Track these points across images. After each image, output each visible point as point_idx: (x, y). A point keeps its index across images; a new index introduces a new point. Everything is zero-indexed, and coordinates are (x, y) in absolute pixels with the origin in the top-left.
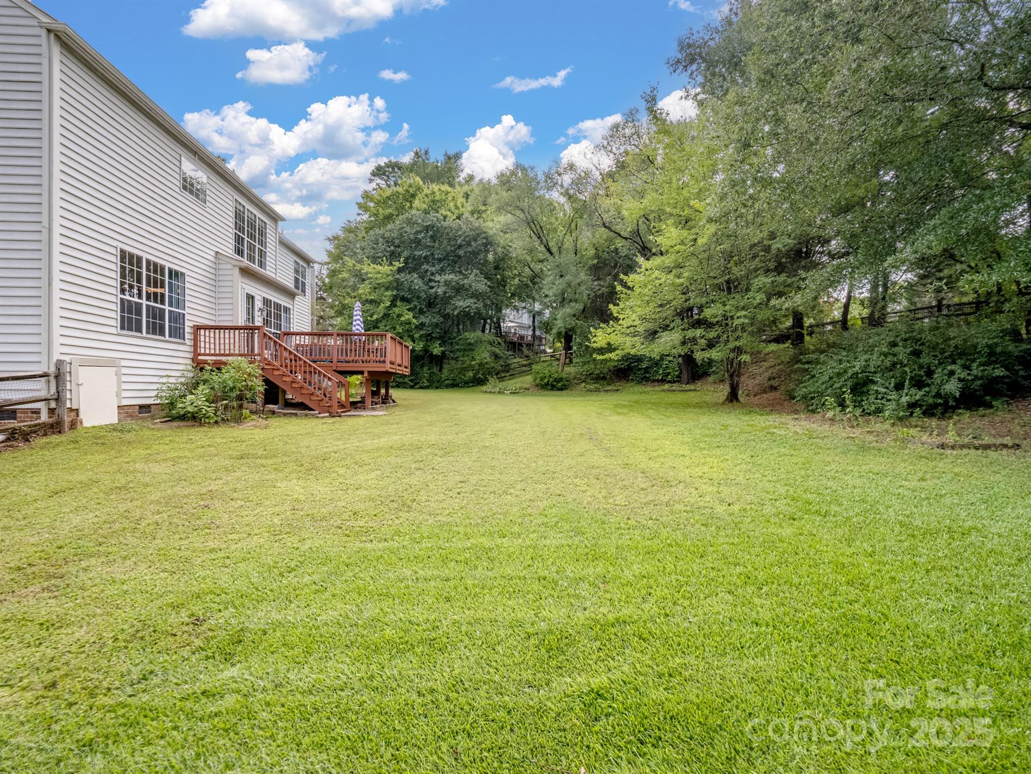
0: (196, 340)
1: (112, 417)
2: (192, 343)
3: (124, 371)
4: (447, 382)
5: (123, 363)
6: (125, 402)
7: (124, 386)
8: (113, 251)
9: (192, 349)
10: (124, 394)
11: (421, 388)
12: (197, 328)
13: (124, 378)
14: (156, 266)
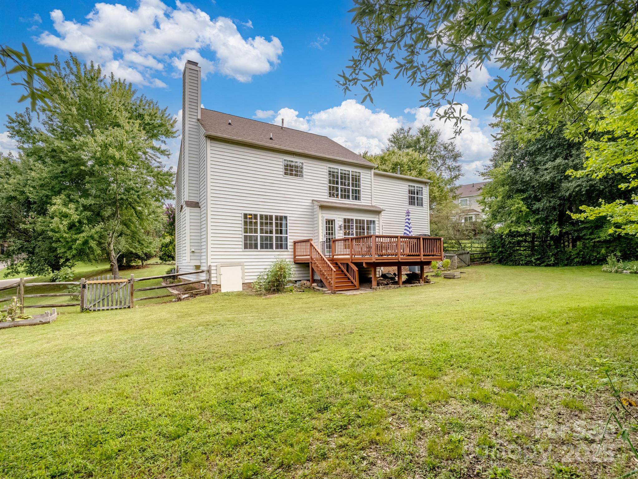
0: (295, 249)
1: (239, 288)
2: (292, 250)
3: (246, 267)
4: (576, 260)
5: (245, 264)
6: (246, 281)
7: (246, 274)
8: (240, 215)
9: (293, 254)
10: (246, 278)
11: (548, 265)
12: (295, 243)
13: (246, 271)
14: (266, 217)
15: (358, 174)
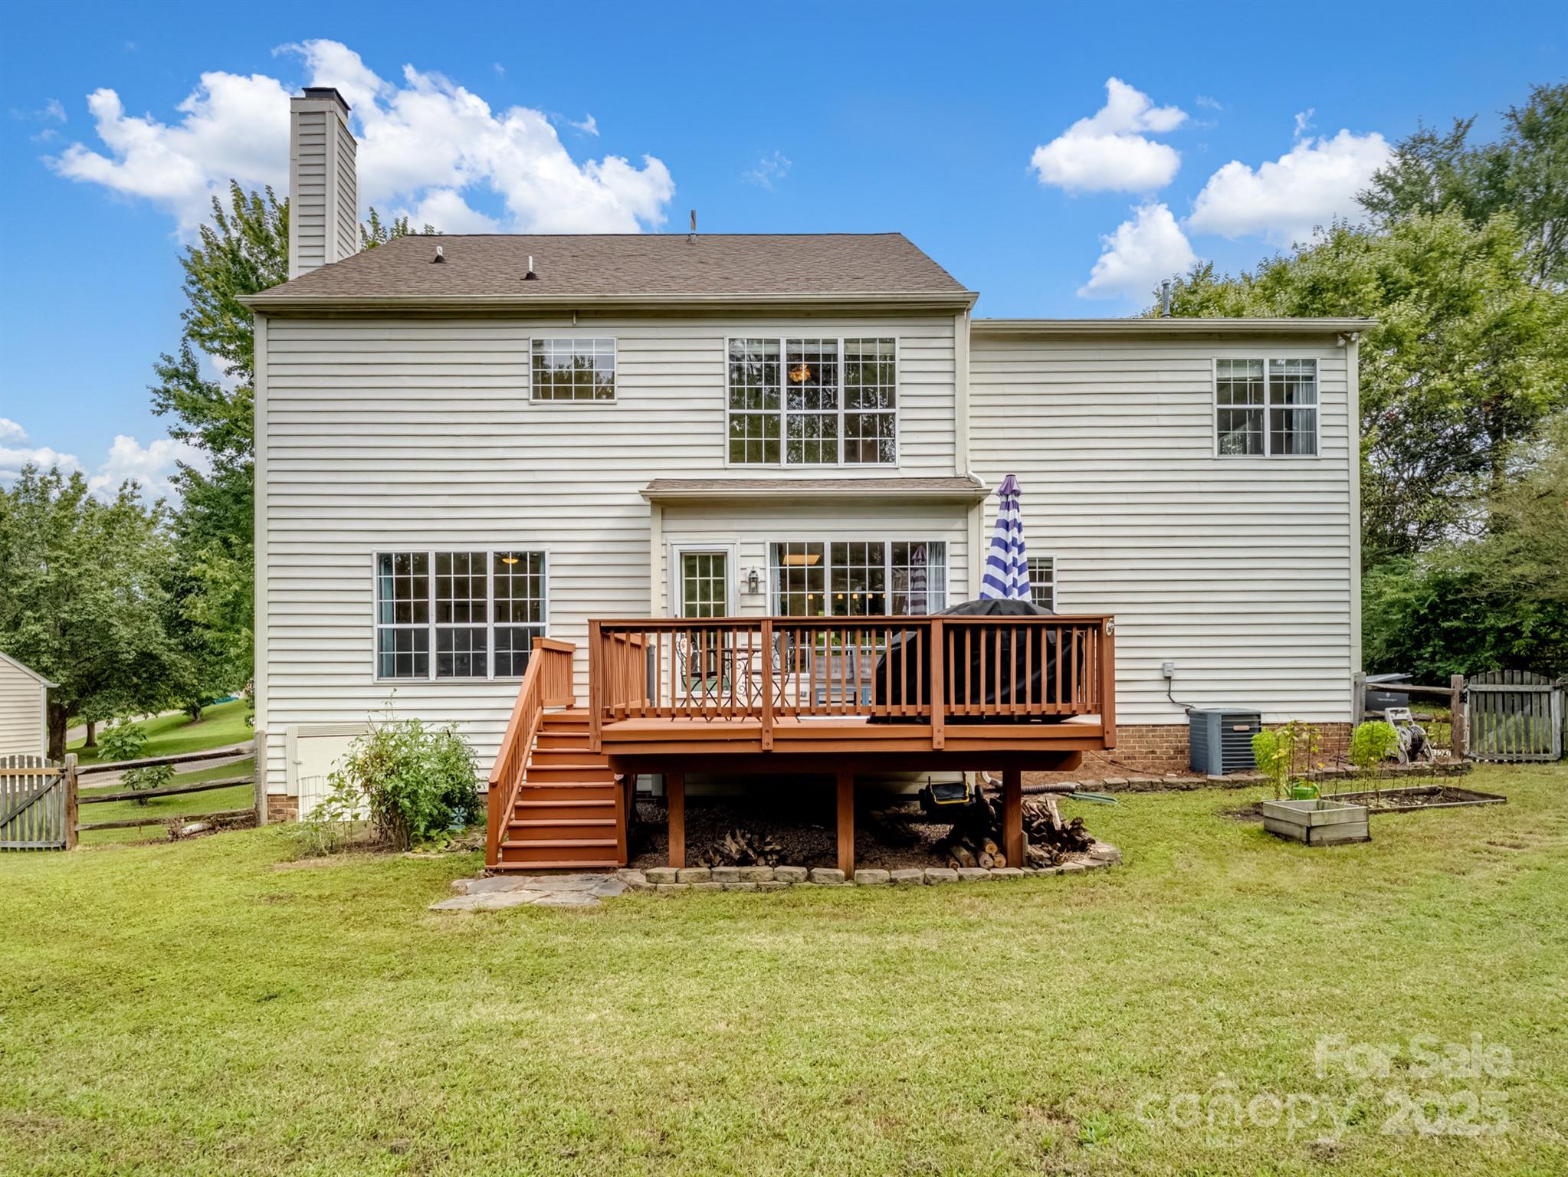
14: (462, 560)
15: (878, 349)
